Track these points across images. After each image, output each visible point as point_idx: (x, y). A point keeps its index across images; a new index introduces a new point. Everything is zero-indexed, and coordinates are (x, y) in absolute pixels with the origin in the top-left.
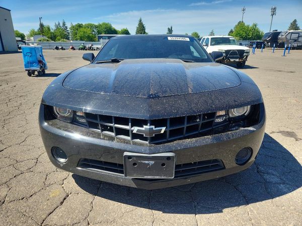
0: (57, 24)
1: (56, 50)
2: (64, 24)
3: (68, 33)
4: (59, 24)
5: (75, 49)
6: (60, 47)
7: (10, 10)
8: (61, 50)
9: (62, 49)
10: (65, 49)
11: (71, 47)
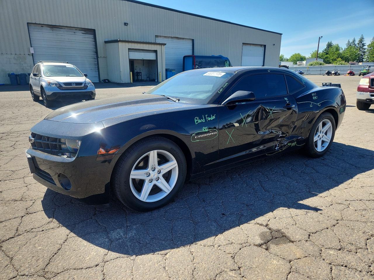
0: (351, 41)
1: (326, 76)
2: (361, 41)
3: (364, 52)
4: (354, 41)
5: (354, 75)
6: (333, 72)
7: (281, 34)
8: (333, 76)
9: (336, 74)
10: (339, 74)
11: (349, 72)
